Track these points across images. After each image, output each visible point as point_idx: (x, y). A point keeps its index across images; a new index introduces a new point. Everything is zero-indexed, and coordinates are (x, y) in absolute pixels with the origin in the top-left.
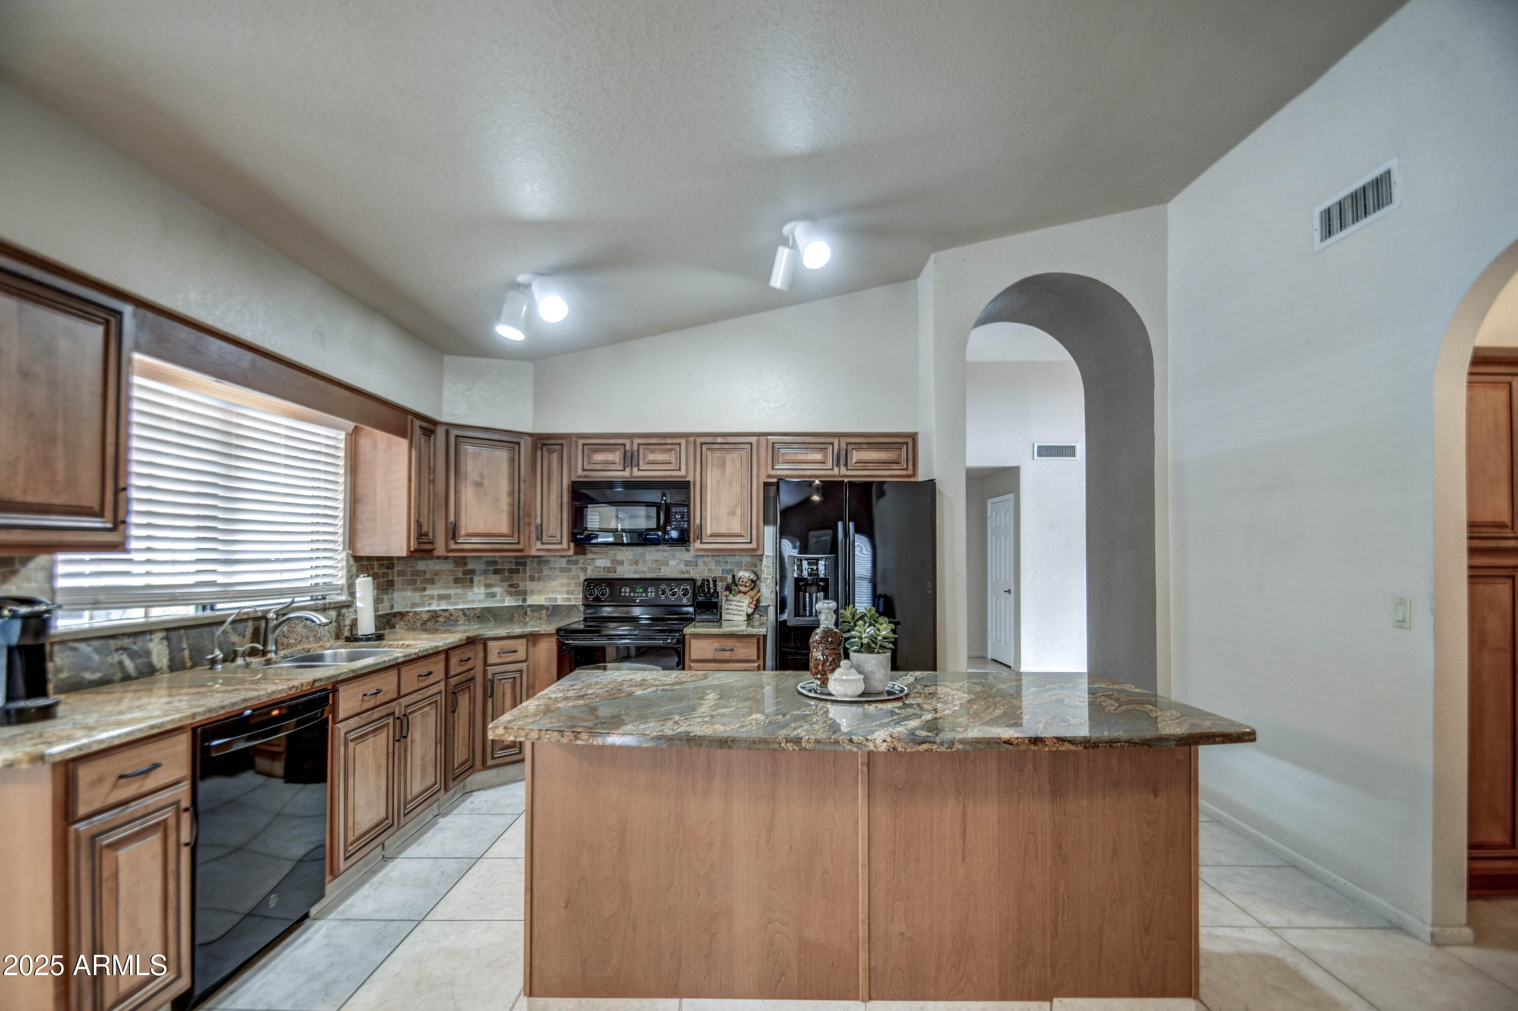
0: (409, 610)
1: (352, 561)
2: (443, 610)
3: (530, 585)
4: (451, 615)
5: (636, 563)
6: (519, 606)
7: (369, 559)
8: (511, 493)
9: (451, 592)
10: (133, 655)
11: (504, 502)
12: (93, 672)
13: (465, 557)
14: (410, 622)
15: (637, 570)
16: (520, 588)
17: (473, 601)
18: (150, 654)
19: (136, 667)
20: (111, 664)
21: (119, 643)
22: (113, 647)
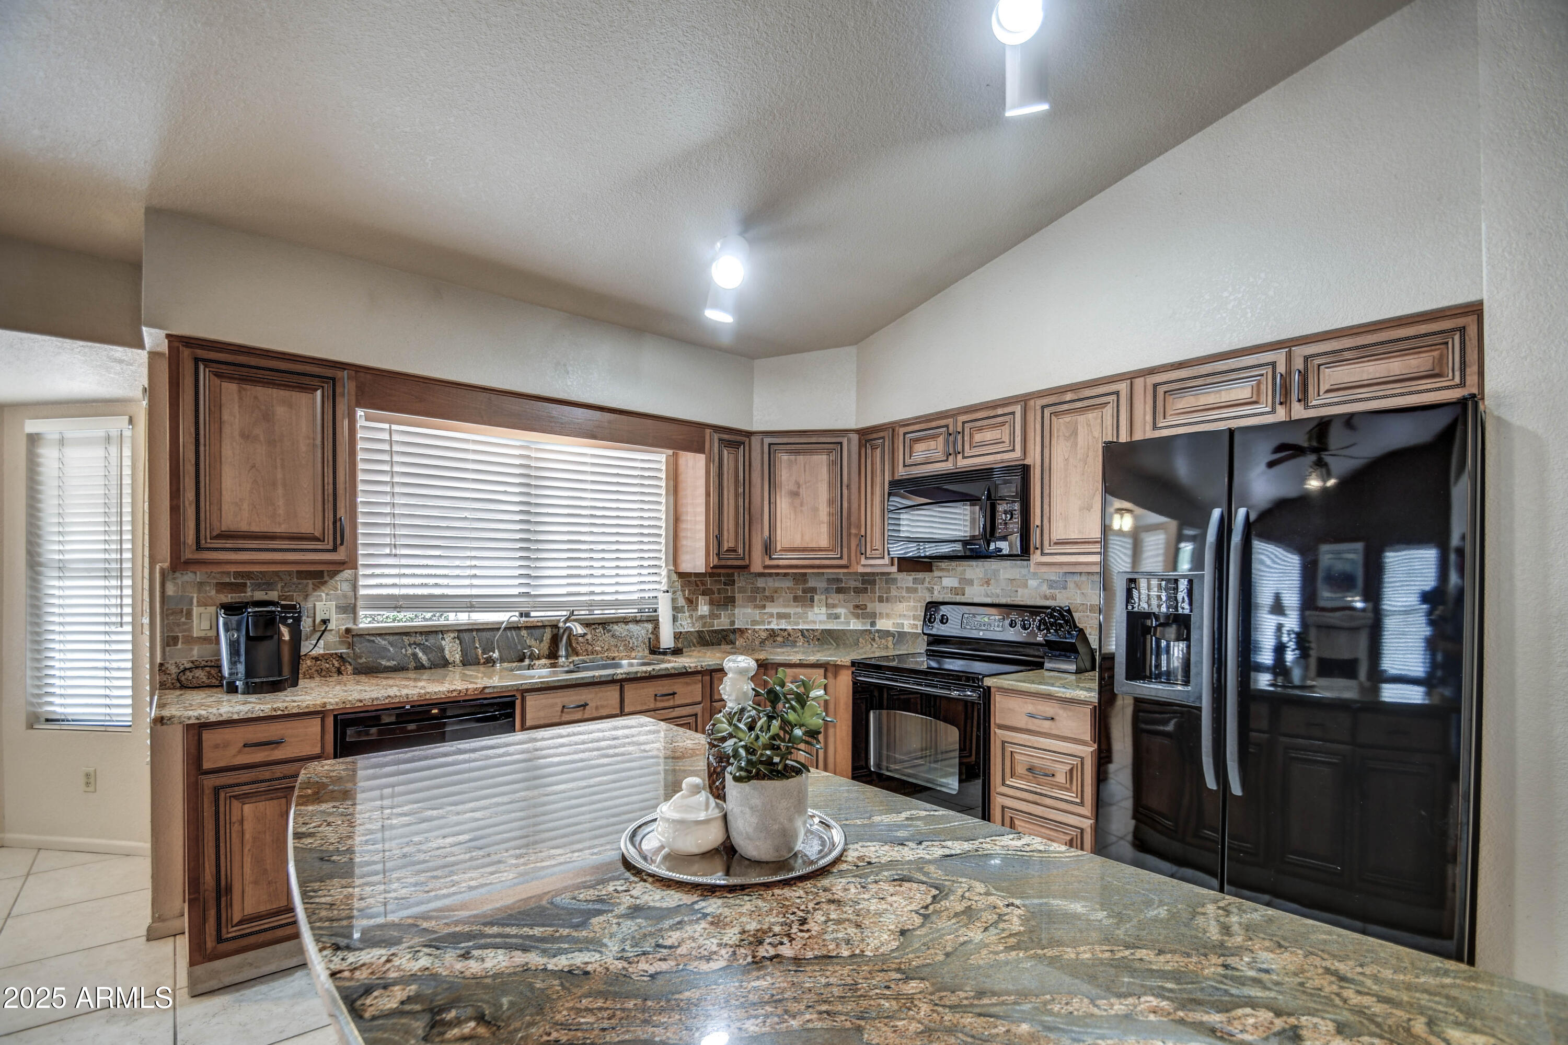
0: (750, 627)
1: (675, 577)
2: (781, 630)
3: (879, 607)
4: (789, 635)
5: (988, 583)
6: (866, 630)
7: (689, 575)
8: (831, 502)
9: (791, 611)
10: (425, 650)
11: (824, 511)
12: (389, 660)
13: (805, 574)
14: (749, 639)
15: (989, 592)
16: (868, 610)
17: (815, 622)
18: (443, 650)
19: (429, 659)
20: (406, 655)
21: (412, 639)
22: (407, 642)
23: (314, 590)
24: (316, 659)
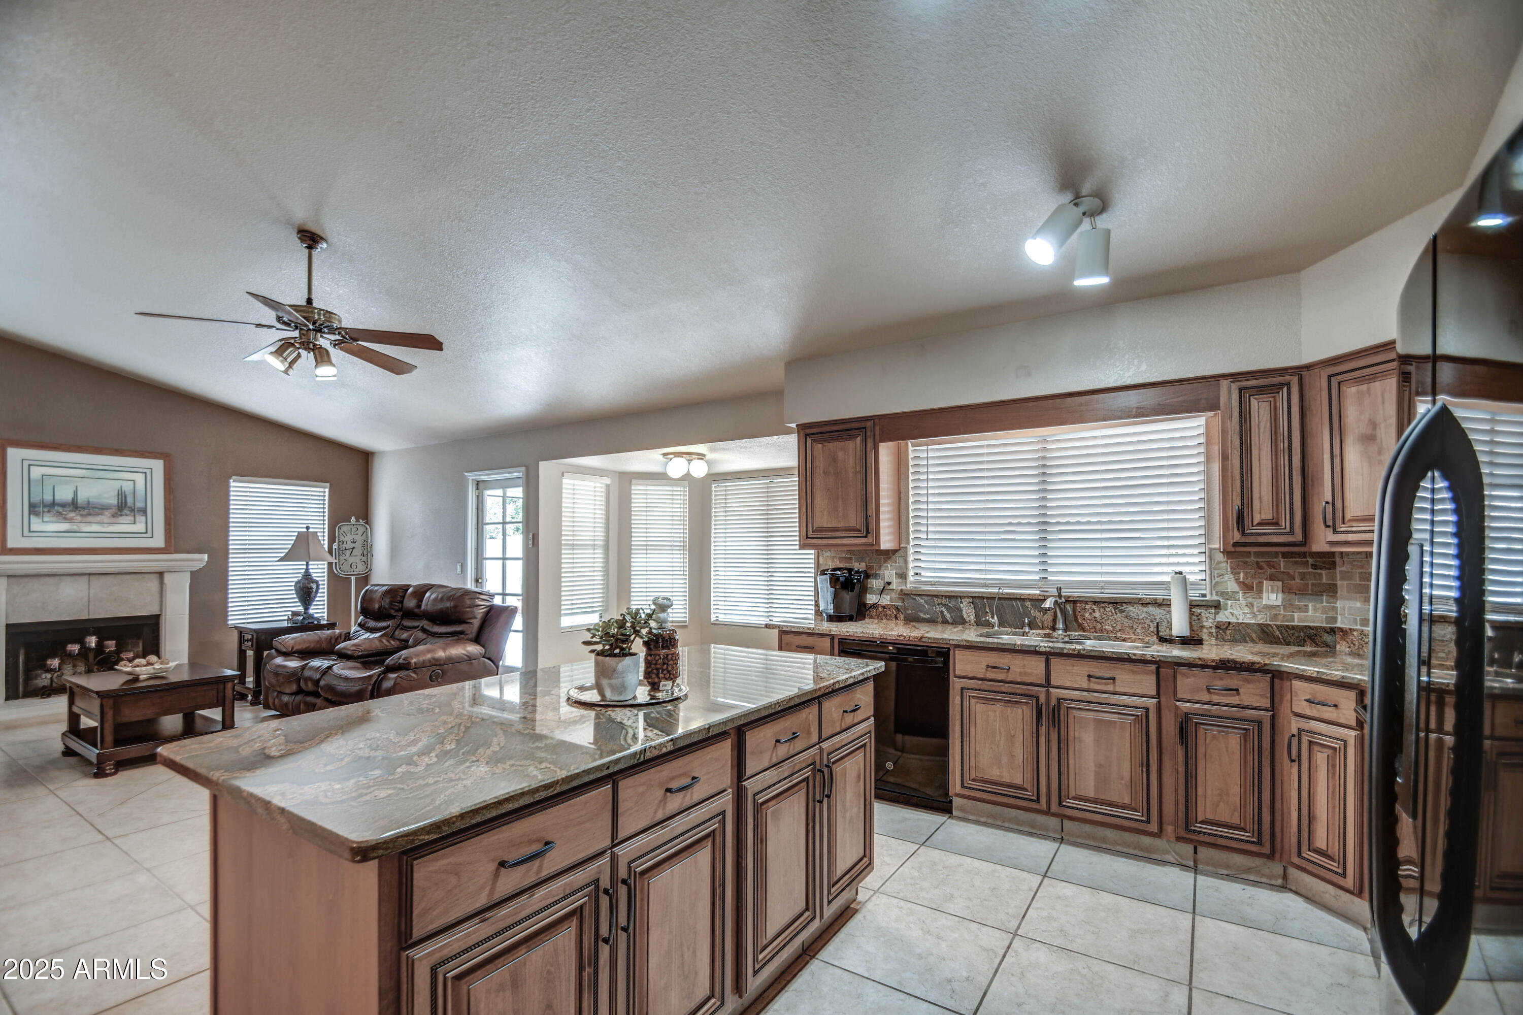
1: (1220, 557)
10: (949, 609)
12: (925, 614)
14: (1354, 644)
18: (961, 611)
19: (951, 617)
20: (936, 612)
21: (940, 601)
22: (936, 602)
23: (885, 562)
24: (884, 607)
